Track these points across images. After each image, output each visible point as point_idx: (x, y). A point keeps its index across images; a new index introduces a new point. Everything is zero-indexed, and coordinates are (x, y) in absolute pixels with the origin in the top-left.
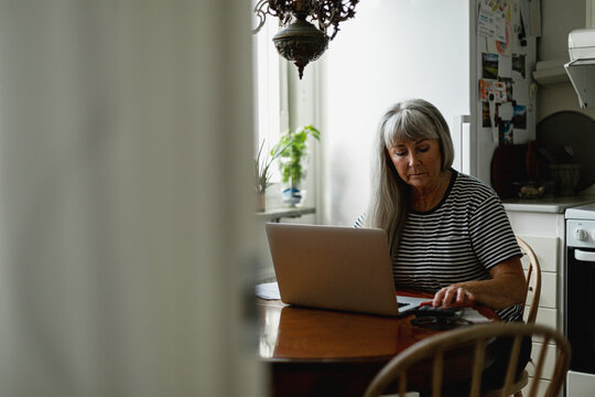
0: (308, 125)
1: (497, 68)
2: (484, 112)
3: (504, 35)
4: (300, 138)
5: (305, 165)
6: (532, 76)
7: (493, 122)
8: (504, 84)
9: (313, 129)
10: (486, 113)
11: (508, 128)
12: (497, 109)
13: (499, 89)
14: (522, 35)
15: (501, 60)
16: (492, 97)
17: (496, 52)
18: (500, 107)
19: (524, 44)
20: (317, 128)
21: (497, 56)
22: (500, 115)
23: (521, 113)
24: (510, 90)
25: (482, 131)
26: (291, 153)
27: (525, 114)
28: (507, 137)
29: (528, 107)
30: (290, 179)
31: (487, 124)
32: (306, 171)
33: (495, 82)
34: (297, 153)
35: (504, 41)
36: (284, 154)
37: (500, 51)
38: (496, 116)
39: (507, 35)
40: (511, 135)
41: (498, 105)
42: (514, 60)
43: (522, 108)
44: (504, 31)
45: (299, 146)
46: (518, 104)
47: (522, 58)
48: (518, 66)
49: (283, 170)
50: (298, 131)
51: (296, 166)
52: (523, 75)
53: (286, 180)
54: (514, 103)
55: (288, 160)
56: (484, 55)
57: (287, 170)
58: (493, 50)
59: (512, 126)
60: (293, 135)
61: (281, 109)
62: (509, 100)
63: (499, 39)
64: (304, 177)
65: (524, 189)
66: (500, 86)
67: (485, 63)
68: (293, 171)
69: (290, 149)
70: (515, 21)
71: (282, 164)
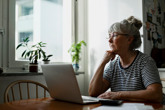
0: (82, 40)
1: (152, 19)
2: (148, 34)
3: (154, 8)
4: (79, 45)
5: (80, 55)
6: (163, 25)
7: (151, 39)
8: (154, 25)
9: (84, 42)
10: (149, 35)
11: (156, 42)
12: (152, 34)
13: (153, 27)
14: (159, 10)
15: (153, 16)
16: (151, 29)
17: (151, 13)
18: (153, 34)
19: (160, 13)
20: (85, 42)
21: (152, 15)
22: (153, 37)
23: (160, 38)
24: (156, 28)
25: (148, 41)
26: (75, 51)
27: (161, 38)
28: (156, 45)
29: (162, 36)
30: (75, 60)
31: (149, 39)
32: (81, 58)
33: (151, 24)
34: (78, 51)
35: (154, 10)
36: (73, 51)
37: (153, 13)
38: (152, 36)
39: (155, 8)
40: (157, 45)
41: (153, 33)
42: (157, 18)
43: (160, 36)
44: (154, 6)
45: (78, 48)
46: (159, 34)
47: (160, 18)
48: (159, 21)
49: (72, 57)
50: (78, 43)
51: (77, 55)
52: (160, 24)
53: (73, 61)
54: (158, 34)
55: (75, 53)
56: (147, 13)
57: (74, 57)
58: (150, 12)
59: (157, 42)
60: (76, 44)
61: (72, 36)
62: (156, 32)
63: (152, 9)
64: (80, 60)
65: (163, 65)
66: (153, 26)
67: (148, 17)
68: (76, 57)
69: (75, 49)
70: (157, 4)
71: (72, 55)
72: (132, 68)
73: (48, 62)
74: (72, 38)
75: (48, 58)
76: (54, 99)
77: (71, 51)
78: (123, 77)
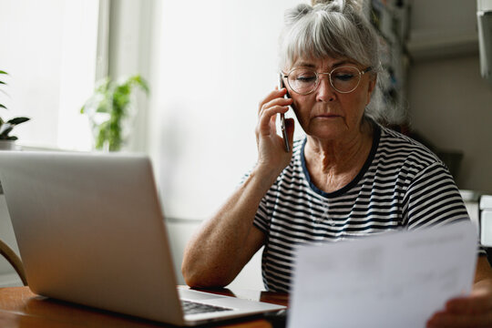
4: (124, 90)
5: (127, 128)
9: (140, 81)
21: (379, 4)
26: (110, 108)
34: (118, 109)
36: (101, 110)
37: (385, 1)
45: (121, 99)
49: (97, 132)
50: (122, 80)
51: (115, 127)
53: (100, 145)
55: (106, 118)
57: (102, 133)
60: (113, 86)
64: (126, 142)
68: (110, 133)
69: (109, 103)
71: (95, 125)
72: (358, 192)
73: (8, 142)
74: (97, 64)
75: (9, 130)
76: (44, 298)
77: (92, 111)
78: (321, 223)
